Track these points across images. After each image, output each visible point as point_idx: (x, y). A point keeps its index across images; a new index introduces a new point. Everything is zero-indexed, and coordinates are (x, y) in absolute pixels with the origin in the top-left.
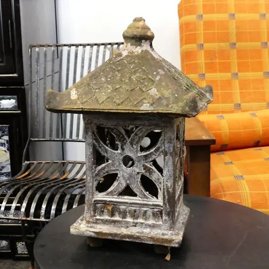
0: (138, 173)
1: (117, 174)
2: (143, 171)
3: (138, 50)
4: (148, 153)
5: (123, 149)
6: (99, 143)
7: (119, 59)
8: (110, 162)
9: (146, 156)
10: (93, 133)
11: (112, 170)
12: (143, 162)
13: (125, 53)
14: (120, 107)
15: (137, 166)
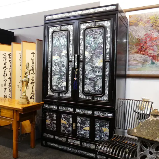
0: (154, 157)
1: (147, 156)
2: (156, 157)
3: (155, 119)
4: (157, 152)
5: (149, 149)
6: (142, 146)
7: (149, 121)
8: (145, 152)
9: (157, 153)
10: (140, 142)
11: (146, 154)
12: (156, 154)
13: (151, 119)
14: (149, 138)
15: (154, 155)
